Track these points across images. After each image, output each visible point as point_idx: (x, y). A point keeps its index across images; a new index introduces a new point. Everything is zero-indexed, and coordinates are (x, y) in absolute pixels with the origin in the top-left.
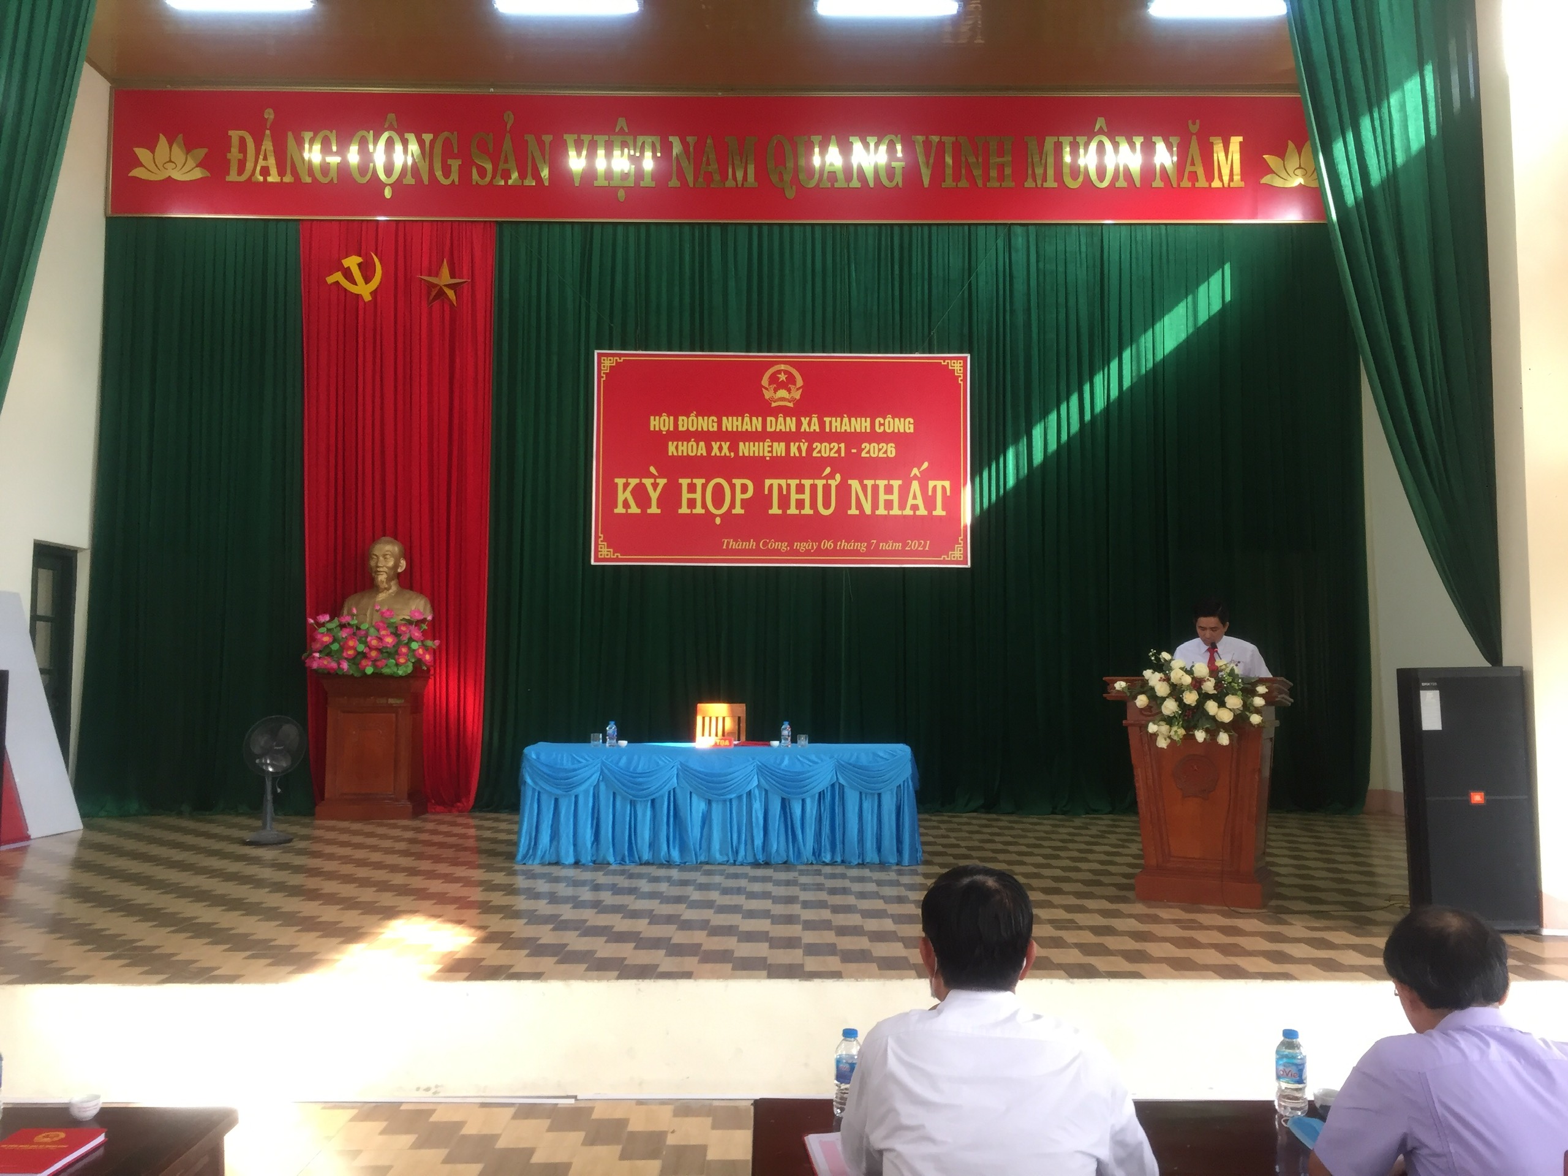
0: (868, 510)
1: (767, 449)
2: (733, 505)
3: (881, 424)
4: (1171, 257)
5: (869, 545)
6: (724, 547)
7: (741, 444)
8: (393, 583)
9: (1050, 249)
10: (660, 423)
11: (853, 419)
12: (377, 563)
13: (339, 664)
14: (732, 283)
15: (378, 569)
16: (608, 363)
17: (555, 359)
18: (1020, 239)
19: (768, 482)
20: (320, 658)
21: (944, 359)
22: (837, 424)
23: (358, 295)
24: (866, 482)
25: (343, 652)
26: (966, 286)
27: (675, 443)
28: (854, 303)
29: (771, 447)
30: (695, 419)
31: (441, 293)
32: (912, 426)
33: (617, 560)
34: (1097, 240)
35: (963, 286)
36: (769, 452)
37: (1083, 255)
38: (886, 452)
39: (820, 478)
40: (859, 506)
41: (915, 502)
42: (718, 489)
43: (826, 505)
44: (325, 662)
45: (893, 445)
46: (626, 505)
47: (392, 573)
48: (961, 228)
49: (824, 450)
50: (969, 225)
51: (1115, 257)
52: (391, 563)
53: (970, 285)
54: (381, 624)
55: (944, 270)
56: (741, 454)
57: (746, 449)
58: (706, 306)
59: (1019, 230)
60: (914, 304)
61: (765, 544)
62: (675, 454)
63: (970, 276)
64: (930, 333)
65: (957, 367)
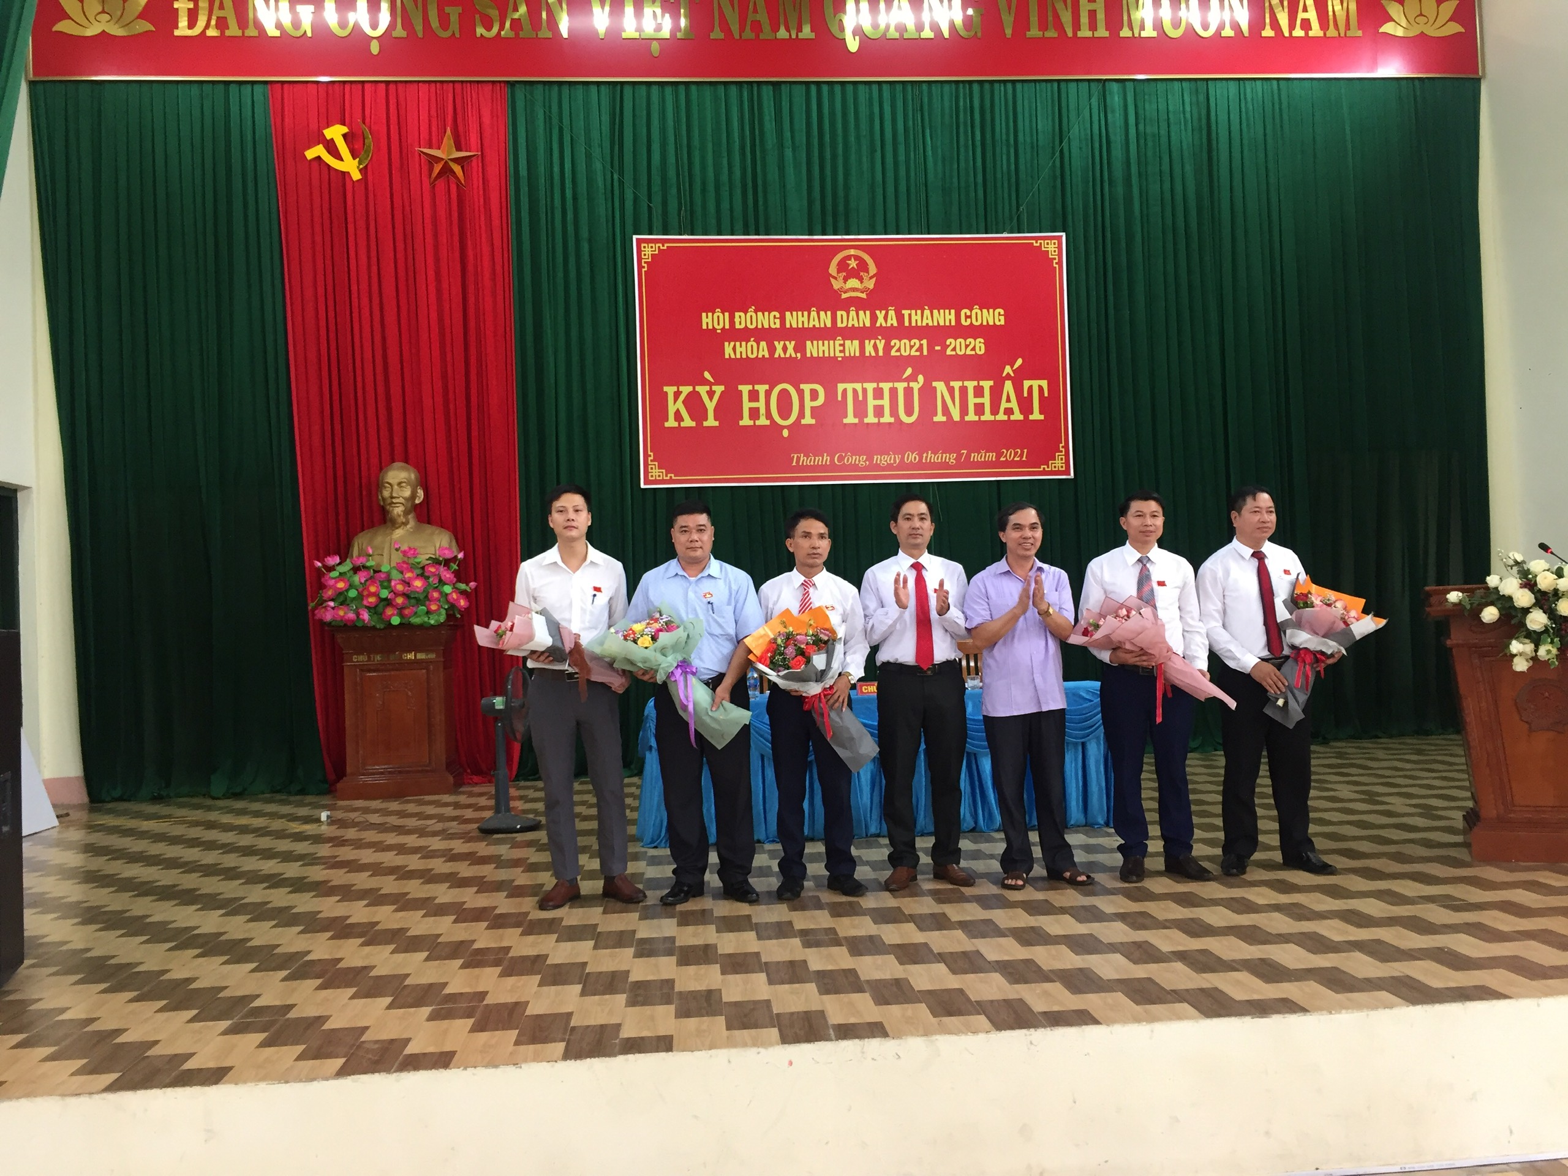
0: (956, 416)
1: (838, 348)
2: (801, 414)
3: (967, 317)
4: (1285, 117)
5: (959, 456)
6: (794, 464)
7: (808, 343)
8: (410, 517)
9: (1150, 108)
10: (713, 320)
11: (935, 312)
12: (391, 493)
13: (358, 614)
14: (789, 153)
15: (394, 501)
16: (648, 251)
17: (585, 247)
18: (1116, 98)
19: (841, 387)
20: (333, 608)
21: (1036, 239)
22: (917, 318)
23: (343, 173)
24: (952, 384)
25: (362, 600)
26: (1058, 154)
27: (732, 344)
28: (931, 176)
29: (843, 345)
30: (754, 315)
31: (446, 170)
32: (1002, 318)
33: (671, 481)
34: (1202, 98)
35: (1053, 154)
36: (841, 351)
37: (1188, 115)
38: (974, 349)
39: (900, 380)
40: (946, 411)
41: (1008, 405)
42: (784, 396)
43: (909, 412)
44: (341, 613)
45: (982, 341)
46: (678, 417)
47: (409, 505)
48: (1049, 85)
49: (904, 347)
50: (1059, 81)
51: (1223, 117)
52: (407, 493)
53: (1062, 151)
54: (405, 566)
55: (1032, 136)
56: (808, 355)
57: (814, 349)
58: (760, 182)
59: (1115, 86)
60: (999, 175)
61: (841, 459)
62: (733, 356)
63: (1061, 142)
64: (1018, 209)
65: (1051, 248)
